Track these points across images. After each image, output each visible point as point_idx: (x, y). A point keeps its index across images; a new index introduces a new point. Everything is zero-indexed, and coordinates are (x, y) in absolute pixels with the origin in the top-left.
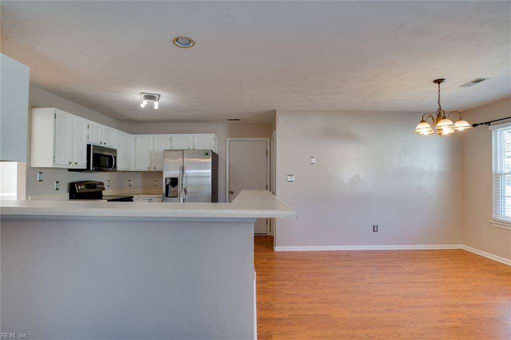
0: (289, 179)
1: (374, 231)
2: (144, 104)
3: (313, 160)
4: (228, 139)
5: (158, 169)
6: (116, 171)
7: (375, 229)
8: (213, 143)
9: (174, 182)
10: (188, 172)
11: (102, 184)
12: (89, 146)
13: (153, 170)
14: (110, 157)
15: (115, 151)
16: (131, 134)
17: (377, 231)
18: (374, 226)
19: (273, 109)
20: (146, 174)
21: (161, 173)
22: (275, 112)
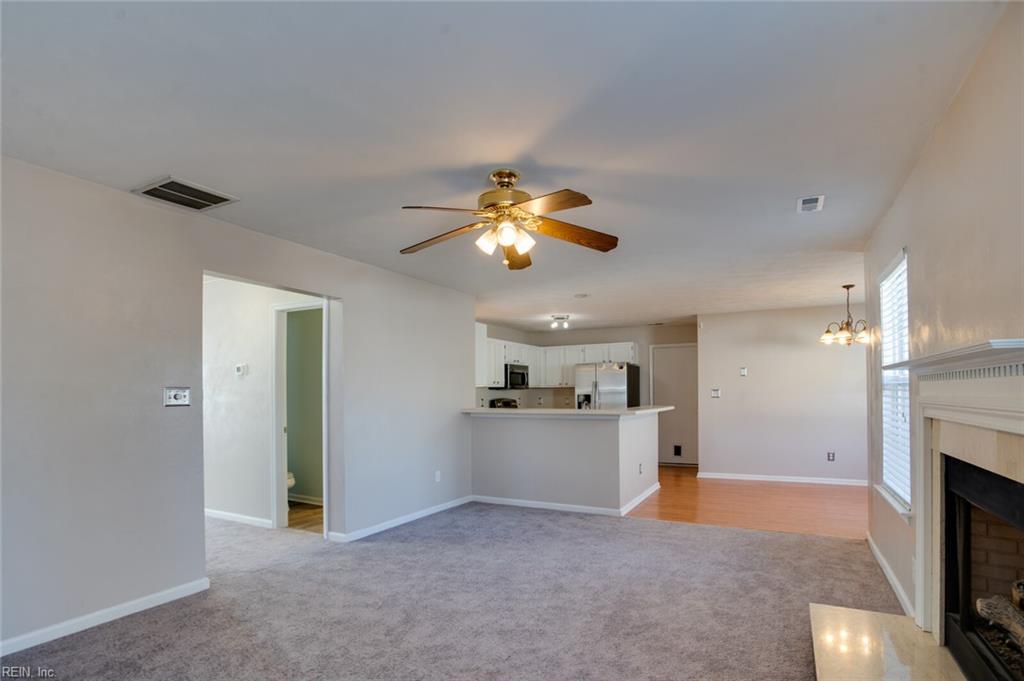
0: (714, 394)
1: (829, 459)
2: (554, 325)
3: (745, 372)
4: (651, 347)
5: (570, 385)
6: (527, 388)
7: (831, 457)
8: (631, 353)
9: (588, 398)
10: (602, 388)
11: (515, 401)
12: (506, 366)
13: (564, 386)
14: (523, 374)
15: (526, 368)
16: (540, 346)
17: (833, 460)
18: (829, 454)
19: (694, 313)
20: (557, 391)
21: (572, 389)
22: (695, 316)
